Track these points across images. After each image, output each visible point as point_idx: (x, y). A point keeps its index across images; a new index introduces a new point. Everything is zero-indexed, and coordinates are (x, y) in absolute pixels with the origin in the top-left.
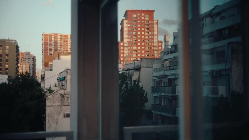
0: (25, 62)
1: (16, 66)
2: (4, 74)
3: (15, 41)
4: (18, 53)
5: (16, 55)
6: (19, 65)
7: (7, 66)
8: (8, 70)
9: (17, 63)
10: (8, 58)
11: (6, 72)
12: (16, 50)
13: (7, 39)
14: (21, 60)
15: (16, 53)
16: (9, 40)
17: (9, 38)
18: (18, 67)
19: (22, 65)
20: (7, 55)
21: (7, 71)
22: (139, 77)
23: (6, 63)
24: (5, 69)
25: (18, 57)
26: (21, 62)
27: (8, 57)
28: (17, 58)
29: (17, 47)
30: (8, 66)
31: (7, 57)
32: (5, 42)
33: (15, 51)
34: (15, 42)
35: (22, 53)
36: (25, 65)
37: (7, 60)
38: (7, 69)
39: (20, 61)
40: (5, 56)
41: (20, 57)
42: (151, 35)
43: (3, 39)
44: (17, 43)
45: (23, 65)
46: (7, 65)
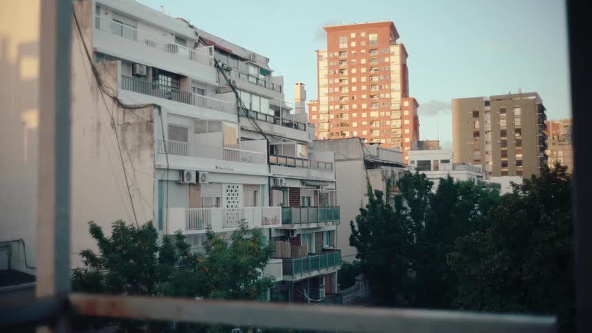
0: (562, 145)
1: (541, 155)
2: (513, 175)
3: (535, 94)
4: (543, 123)
5: (538, 128)
6: (548, 152)
7: (519, 156)
8: (521, 165)
9: (544, 147)
10: (520, 138)
11: (519, 170)
12: (537, 116)
13: (517, 93)
14: (553, 138)
15: (539, 123)
16: (521, 95)
17: (520, 90)
18: (546, 157)
19: (555, 153)
20: (518, 131)
21: (520, 167)
22: (369, 183)
23: (517, 148)
24: (515, 163)
25: (544, 134)
26: (554, 144)
27: (520, 134)
28: (541, 135)
29: (541, 109)
30: (521, 156)
31: (517, 135)
32: (511, 99)
33: (537, 119)
34: (534, 97)
35: (555, 122)
36: (563, 150)
37: (519, 143)
38: (519, 163)
39: (549, 141)
40: (513, 132)
41: (551, 132)
42: (335, 85)
43: (507, 93)
44: (541, 101)
45: (556, 150)
46: (520, 153)
